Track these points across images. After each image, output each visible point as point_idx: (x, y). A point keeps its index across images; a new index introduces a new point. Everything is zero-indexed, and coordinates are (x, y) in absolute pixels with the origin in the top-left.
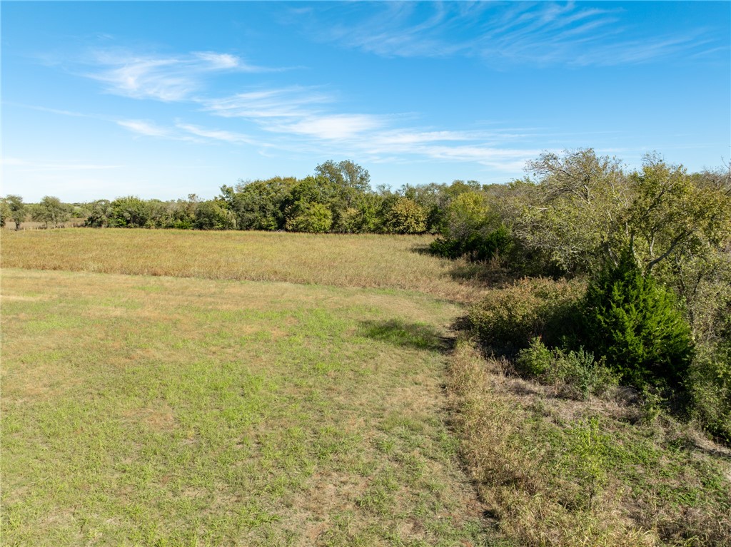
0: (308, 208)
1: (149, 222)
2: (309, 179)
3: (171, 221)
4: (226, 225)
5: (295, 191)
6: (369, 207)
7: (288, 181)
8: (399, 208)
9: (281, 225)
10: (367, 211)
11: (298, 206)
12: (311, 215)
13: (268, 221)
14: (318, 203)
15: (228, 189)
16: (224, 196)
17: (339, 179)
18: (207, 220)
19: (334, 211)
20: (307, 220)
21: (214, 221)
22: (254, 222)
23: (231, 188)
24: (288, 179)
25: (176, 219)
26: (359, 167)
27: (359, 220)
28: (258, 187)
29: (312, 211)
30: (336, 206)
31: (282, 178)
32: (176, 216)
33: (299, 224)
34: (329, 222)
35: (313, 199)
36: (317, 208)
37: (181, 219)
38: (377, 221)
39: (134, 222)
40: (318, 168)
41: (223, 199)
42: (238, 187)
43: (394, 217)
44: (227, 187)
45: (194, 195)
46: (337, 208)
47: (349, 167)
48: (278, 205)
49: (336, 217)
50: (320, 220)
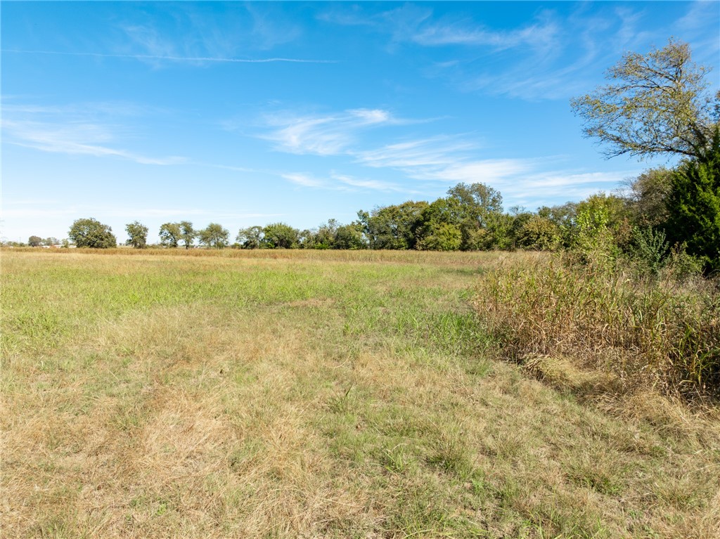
0: (437, 229)
1: (293, 245)
2: (440, 201)
3: (312, 243)
4: (362, 246)
5: (426, 213)
6: (500, 226)
7: (419, 205)
8: (531, 226)
9: (412, 245)
10: (497, 230)
11: (428, 226)
12: (440, 234)
13: (399, 242)
14: (448, 224)
15: (364, 214)
16: (361, 221)
17: (470, 200)
18: (344, 242)
19: (464, 232)
20: (436, 240)
21: (350, 243)
22: (386, 244)
23: (367, 213)
24: (420, 203)
25: (317, 242)
26: (491, 189)
27: (489, 238)
28: (393, 212)
29: (441, 231)
30: (466, 226)
31: (415, 202)
32: (317, 239)
33: (429, 244)
34: (458, 242)
35: (444, 219)
36: (446, 228)
37: (321, 242)
38: (507, 240)
39: (281, 245)
40: (451, 192)
41: (360, 224)
42: (373, 212)
43: (526, 235)
44: (364, 212)
45: (333, 220)
46: (467, 228)
47: (481, 190)
48: (409, 227)
49: (466, 237)
50: (449, 239)
